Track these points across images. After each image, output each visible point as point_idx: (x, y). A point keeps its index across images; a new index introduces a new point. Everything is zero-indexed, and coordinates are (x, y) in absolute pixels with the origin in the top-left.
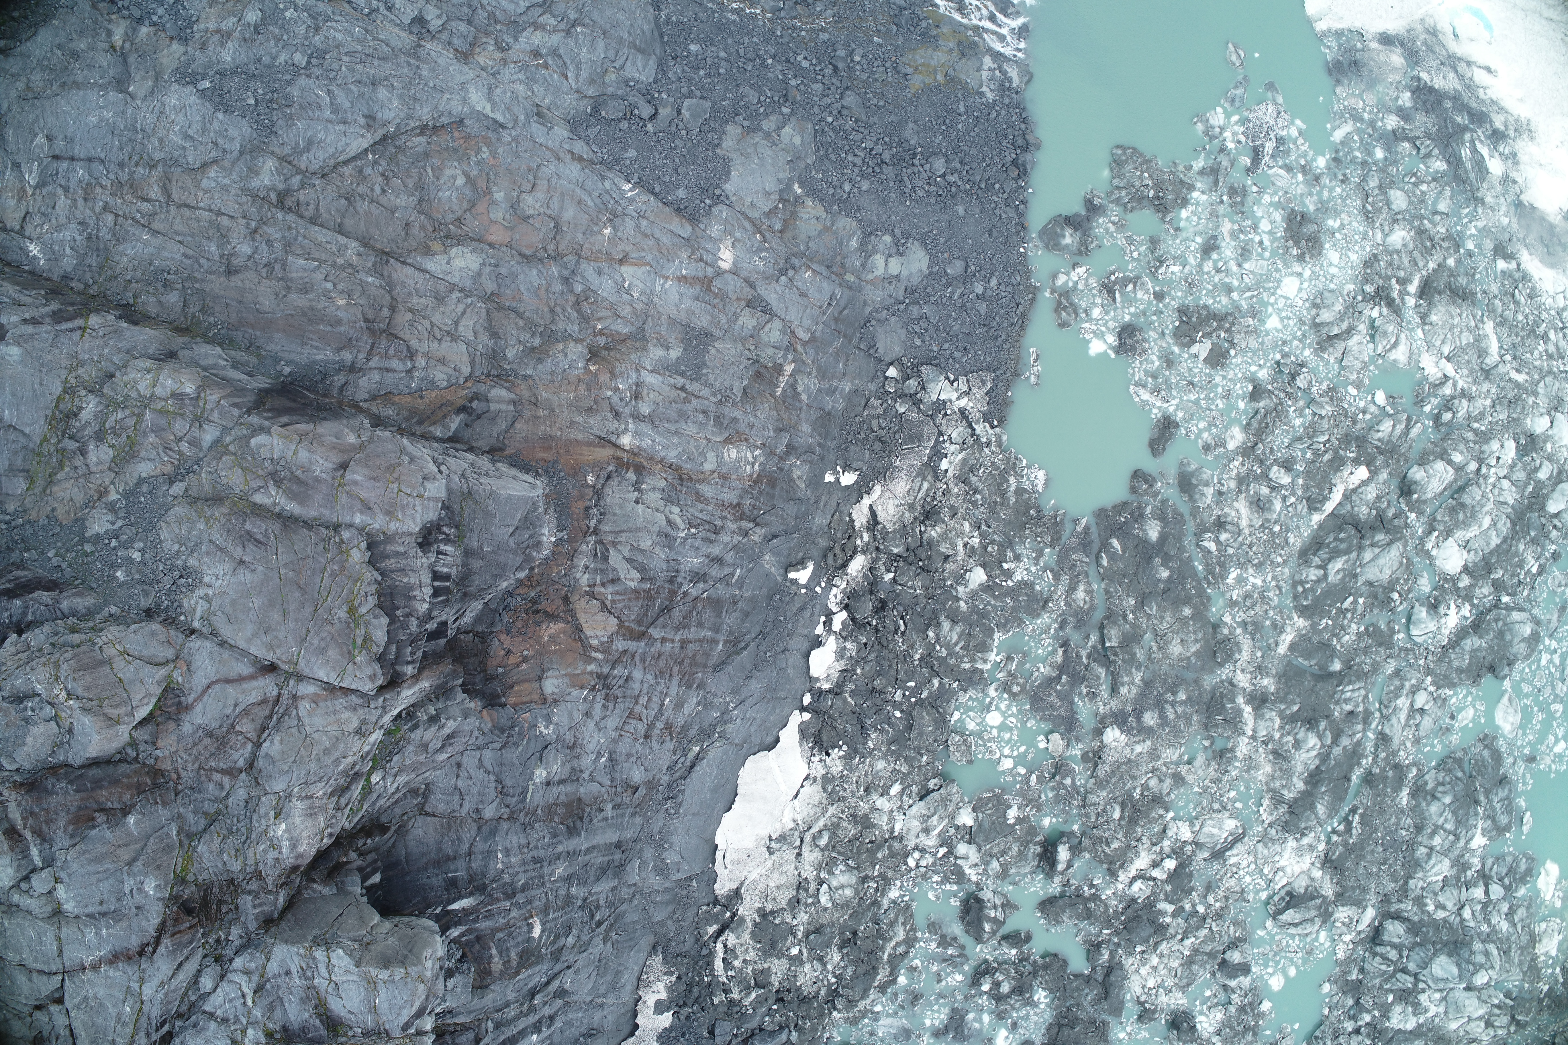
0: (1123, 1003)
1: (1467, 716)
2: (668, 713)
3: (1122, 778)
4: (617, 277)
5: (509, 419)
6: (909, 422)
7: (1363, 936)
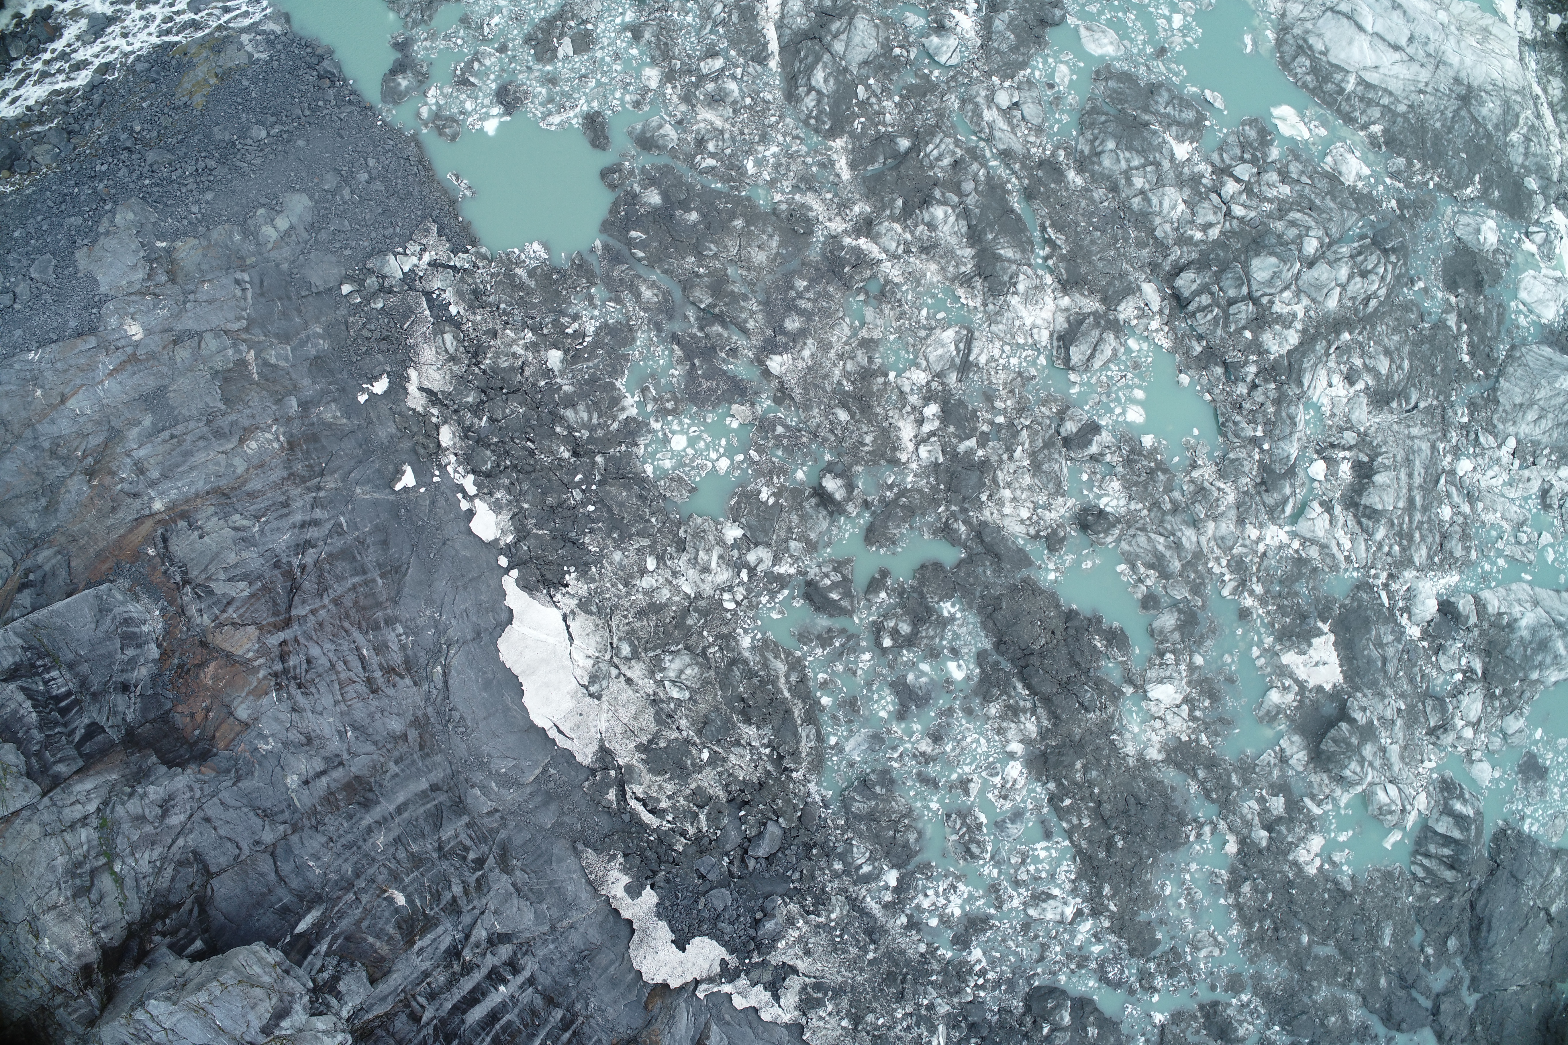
0: (1021, 551)
2: (374, 660)
3: (816, 386)
4: (67, 413)
5: (65, 565)
6: (394, 307)
7: (1167, 312)
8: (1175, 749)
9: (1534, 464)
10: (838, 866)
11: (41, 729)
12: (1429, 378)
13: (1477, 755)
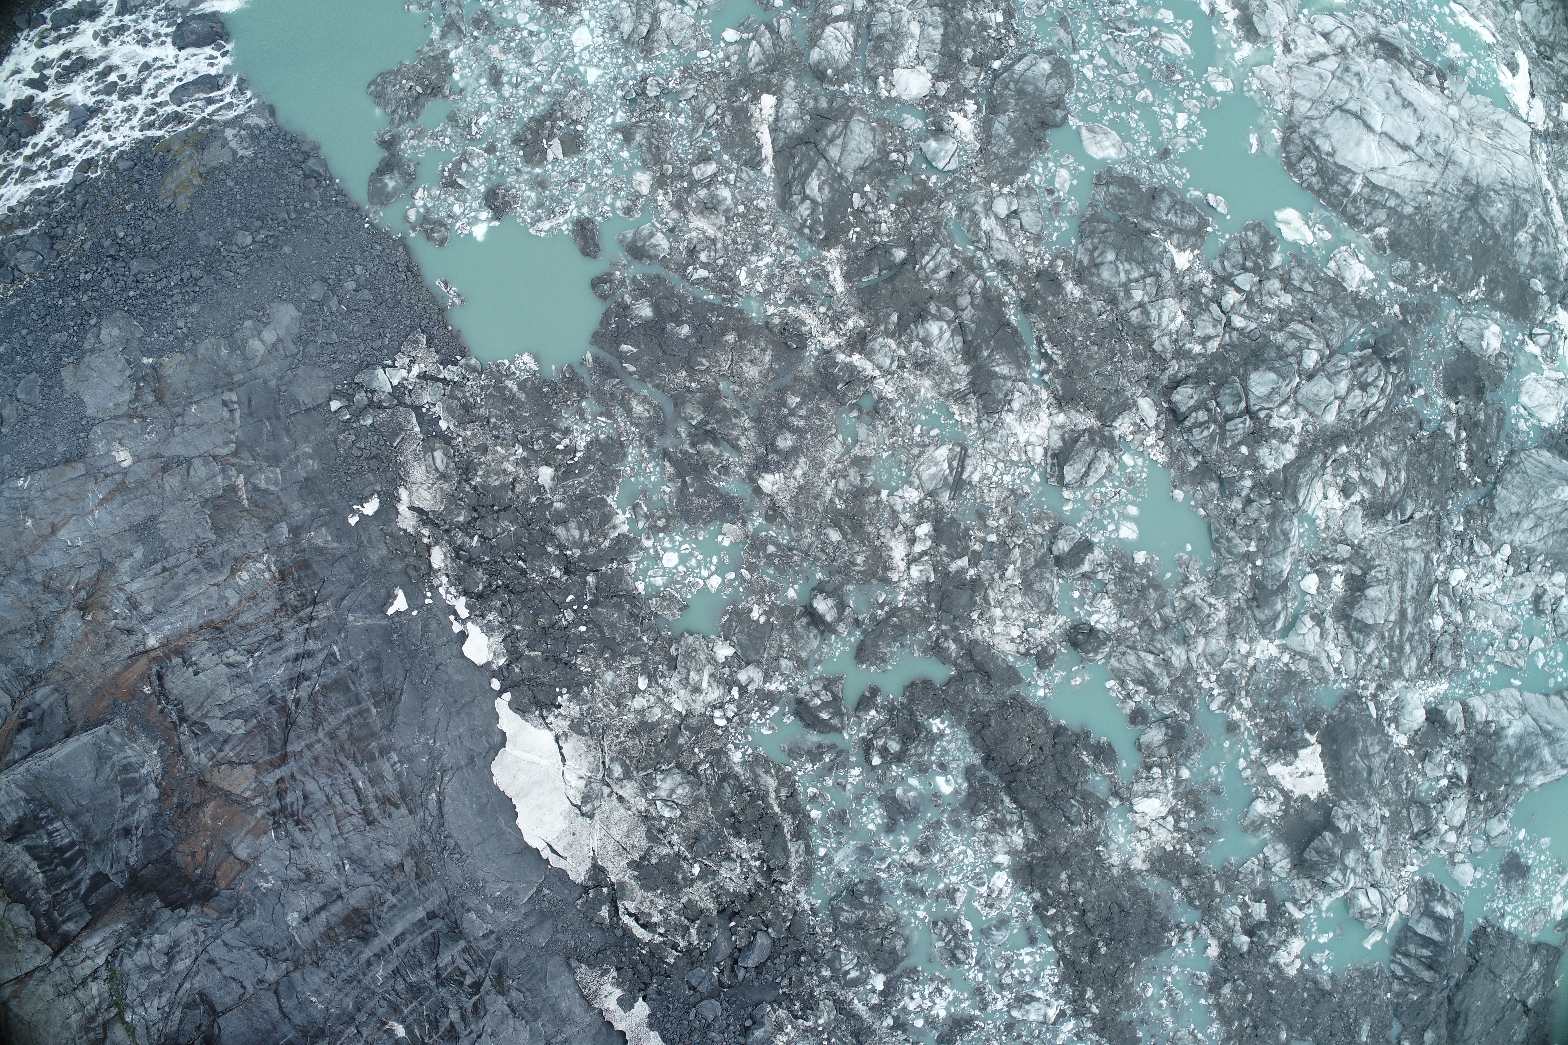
0: (1011, 668)
1: (1063, 179)
2: (370, 792)
3: (807, 506)
4: (58, 544)
5: (62, 704)
6: (383, 424)
7: (1163, 426)
8: (1160, 859)
9: (1528, 570)
10: (826, 973)
11: (48, 891)
12: (1425, 488)
13: (1459, 858)
